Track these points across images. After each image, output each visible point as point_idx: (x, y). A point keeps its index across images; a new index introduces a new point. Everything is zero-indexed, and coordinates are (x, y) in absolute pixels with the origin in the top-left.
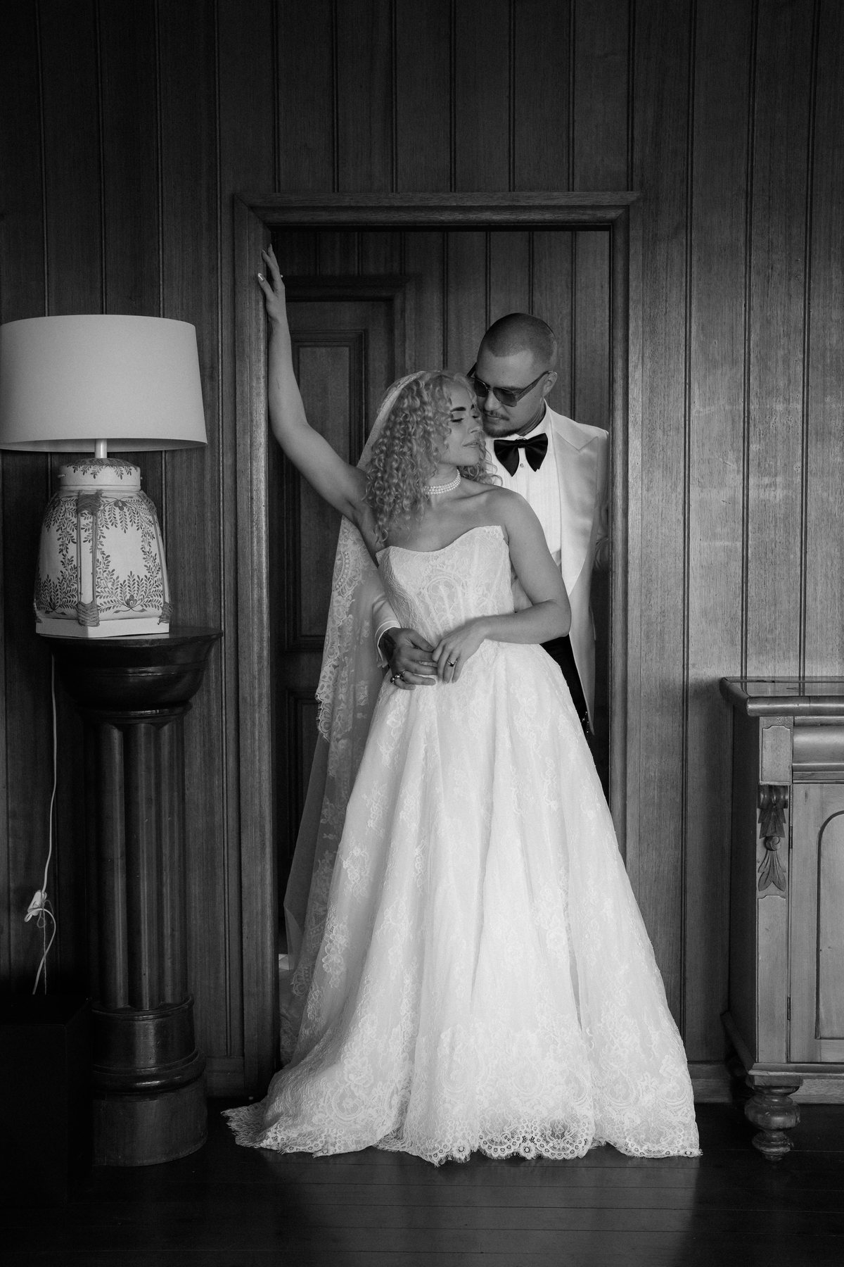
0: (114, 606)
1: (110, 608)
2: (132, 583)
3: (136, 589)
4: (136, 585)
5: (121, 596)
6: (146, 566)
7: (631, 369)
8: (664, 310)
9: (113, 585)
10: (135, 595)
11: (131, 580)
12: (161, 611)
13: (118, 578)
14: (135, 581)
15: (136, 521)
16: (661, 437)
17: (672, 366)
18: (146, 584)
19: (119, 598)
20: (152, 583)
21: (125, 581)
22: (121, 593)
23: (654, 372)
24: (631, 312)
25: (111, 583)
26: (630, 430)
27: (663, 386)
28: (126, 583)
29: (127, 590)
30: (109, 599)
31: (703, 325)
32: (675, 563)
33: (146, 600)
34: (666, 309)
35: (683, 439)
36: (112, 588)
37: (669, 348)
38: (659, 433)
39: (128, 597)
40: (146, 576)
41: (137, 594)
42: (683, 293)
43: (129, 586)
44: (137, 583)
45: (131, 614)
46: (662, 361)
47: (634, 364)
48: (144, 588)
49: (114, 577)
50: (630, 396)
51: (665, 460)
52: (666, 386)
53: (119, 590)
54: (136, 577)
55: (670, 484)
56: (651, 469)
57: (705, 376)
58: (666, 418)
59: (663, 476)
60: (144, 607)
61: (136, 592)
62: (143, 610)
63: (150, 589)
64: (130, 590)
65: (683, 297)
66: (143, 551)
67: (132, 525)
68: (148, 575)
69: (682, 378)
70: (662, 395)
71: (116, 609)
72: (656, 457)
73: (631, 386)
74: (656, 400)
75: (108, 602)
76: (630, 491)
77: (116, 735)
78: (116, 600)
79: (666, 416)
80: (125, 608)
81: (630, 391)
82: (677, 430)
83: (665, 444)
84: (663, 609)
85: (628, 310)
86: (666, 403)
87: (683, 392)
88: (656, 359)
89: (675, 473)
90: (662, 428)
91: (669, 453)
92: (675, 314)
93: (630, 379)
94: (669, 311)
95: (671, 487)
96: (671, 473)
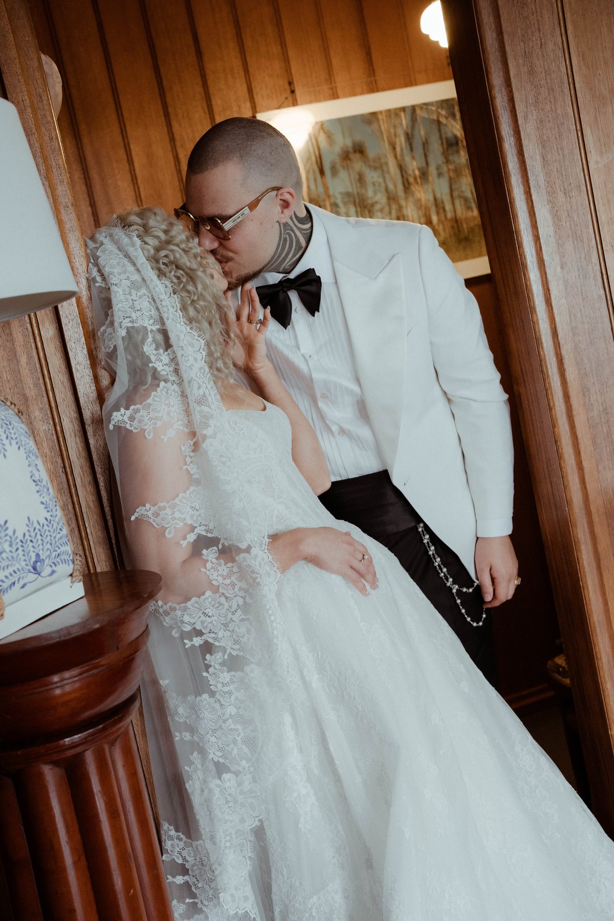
0: (19, 579)
1: (14, 583)
2: (33, 534)
3: (40, 542)
4: (39, 537)
5: (25, 560)
6: (42, 503)
7: (520, 121)
8: (539, 42)
9: (11, 545)
10: (41, 553)
11: (32, 530)
12: (72, 566)
13: (14, 532)
14: (37, 530)
15: (14, 437)
16: (564, 199)
17: (559, 111)
18: (49, 531)
19: (23, 563)
20: (54, 527)
21: (24, 535)
22: (24, 555)
23: (541, 121)
24: (508, 49)
25: (7, 544)
26: (534, 197)
27: (554, 138)
28: (27, 536)
29: (30, 548)
30: (11, 570)
31: (583, 55)
32: (607, 348)
33: (54, 554)
34: (541, 40)
35: (586, 198)
36: (11, 551)
37: (553, 89)
38: (561, 197)
39: (33, 559)
40: (46, 519)
41: (43, 549)
42: (556, 17)
43: (31, 541)
44: (39, 533)
45: (41, 581)
46: (548, 107)
47: (523, 114)
48: (49, 538)
49: (10, 532)
50: (526, 155)
51: (573, 227)
52: (557, 137)
53: (20, 551)
54: (36, 525)
55: (584, 255)
56: (560, 242)
57: (596, 117)
58: (564, 176)
59: (574, 247)
60: (54, 568)
61: (41, 547)
62: (53, 572)
63: (55, 537)
64: (33, 547)
65: (556, 22)
66: (34, 481)
67: (11, 444)
68: (48, 516)
69: (572, 125)
70: (555, 148)
71: (22, 583)
72: (562, 225)
73: (525, 142)
74: (549, 156)
75: (11, 574)
76: (548, 271)
78: (20, 568)
79: (564, 174)
80: (32, 576)
81: (524, 149)
82: (579, 187)
83: (569, 208)
84: (604, 406)
85: (504, 47)
86: (561, 157)
87: (577, 140)
88: (541, 105)
89: (585, 240)
90: (562, 190)
91: (575, 218)
92: (551, 46)
93: (522, 134)
94: (545, 43)
95: (585, 259)
96: (582, 241)
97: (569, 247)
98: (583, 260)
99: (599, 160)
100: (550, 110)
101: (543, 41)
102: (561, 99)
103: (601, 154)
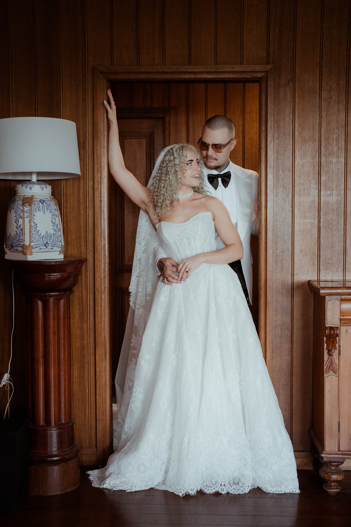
0: (39, 246)
1: (37, 247)
2: (47, 236)
3: (49, 239)
4: (49, 237)
5: (42, 242)
6: (53, 229)
7: (268, 143)
8: (283, 117)
9: (39, 237)
10: (48, 242)
11: (47, 235)
12: (60, 249)
13: (41, 234)
14: (49, 235)
15: (49, 209)
16: (282, 173)
17: (286, 142)
18: (53, 237)
19: (41, 243)
20: (56, 236)
21: (44, 235)
22: (42, 241)
24: (268, 118)
25: (38, 236)
26: (268, 170)
27: (282, 151)
28: (45, 236)
29: (45, 239)
30: (37, 243)
31: (301, 124)
32: (288, 229)
33: (53, 244)
34: (284, 117)
35: (292, 174)
36: (38, 238)
37: (285, 134)
38: (281, 172)
39: (45, 242)
40: (53, 233)
41: (49, 241)
42: (292, 110)
43: (46, 238)
44: (49, 236)
45: (47, 250)
46: (282, 140)
47: (270, 141)
48: (53, 239)
49: (39, 233)
50: (268, 155)
51: (284, 184)
52: (284, 151)
53: (41, 239)
54: (49, 234)
55: (286, 194)
56: (277, 188)
57: (301, 146)
59: (283, 191)
60: (53, 247)
61: (49, 240)
63: (55, 239)
64: (46, 239)
65: (292, 112)
66: (52, 222)
67: (47, 211)
68: (54, 233)
69: (291, 147)
70: (282, 155)
71: (40, 248)
72: (279, 182)
73: (268, 151)
74: (279, 157)
75: (37, 244)
76: (268, 197)
77: (40, 303)
78: (40, 244)
79: (284, 164)
80: (44, 247)
81: (268, 153)
82: (289, 170)
83: (284, 176)
84: (283, 250)
85: (267, 117)
86: (284, 158)
87: (292, 153)
88: (280, 139)
89: (288, 189)
90: (282, 169)
91: (285, 180)
92: (288, 119)
93: (268, 148)
94: (286, 118)
95: (286, 196)
96: (286, 189)
99: (299, 162)
102: (288, 138)
103: (301, 160)
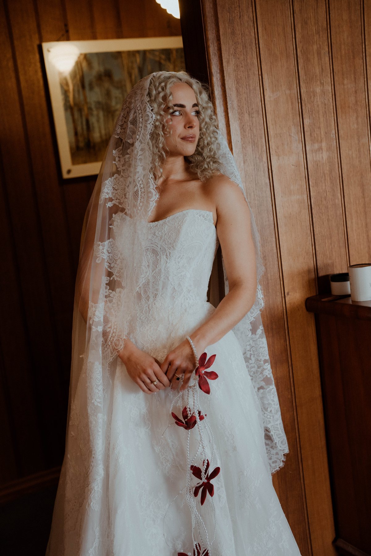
7: (225, 64)
16: (248, 118)
17: (249, 61)
23: (237, 66)
24: (220, 16)
26: (230, 115)
27: (244, 78)
31: (265, 27)
32: (268, 217)
34: (240, 13)
35: (262, 119)
37: (245, 47)
38: (246, 116)
46: (242, 57)
47: (226, 60)
51: (253, 137)
52: (247, 77)
55: (258, 156)
56: (244, 145)
57: (271, 68)
58: (249, 104)
59: (253, 150)
65: (250, 3)
69: (256, 70)
70: (245, 85)
72: (246, 135)
73: (226, 78)
74: (241, 89)
79: (249, 102)
81: (226, 82)
82: (258, 112)
83: (251, 124)
84: (264, 255)
85: (217, 14)
86: (248, 91)
87: (258, 81)
88: (238, 56)
89: (260, 147)
90: (248, 112)
91: (255, 131)
92: (246, 18)
94: (243, 16)
95: (259, 158)
96: (258, 147)
97: (249, 149)
98: (257, 159)
99: (271, 96)
100: (243, 59)
101: (241, 14)
102: (250, 53)
103: (273, 92)
